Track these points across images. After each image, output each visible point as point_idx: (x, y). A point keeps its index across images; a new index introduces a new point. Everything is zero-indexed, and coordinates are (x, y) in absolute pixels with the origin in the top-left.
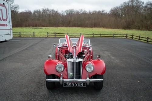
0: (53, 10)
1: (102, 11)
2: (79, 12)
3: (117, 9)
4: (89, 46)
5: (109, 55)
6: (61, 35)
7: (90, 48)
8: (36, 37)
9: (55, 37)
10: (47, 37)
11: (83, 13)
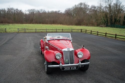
0: (17, 9)
1: (59, 11)
2: (40, 11)
3: (70, 10)
4: (70, 39)
5: (77, 45)
6: (29, 30)
7: (71, 40)
8: (8, 33)
9: (25, 33)
10: (18, 33)
11: (43, 13)
